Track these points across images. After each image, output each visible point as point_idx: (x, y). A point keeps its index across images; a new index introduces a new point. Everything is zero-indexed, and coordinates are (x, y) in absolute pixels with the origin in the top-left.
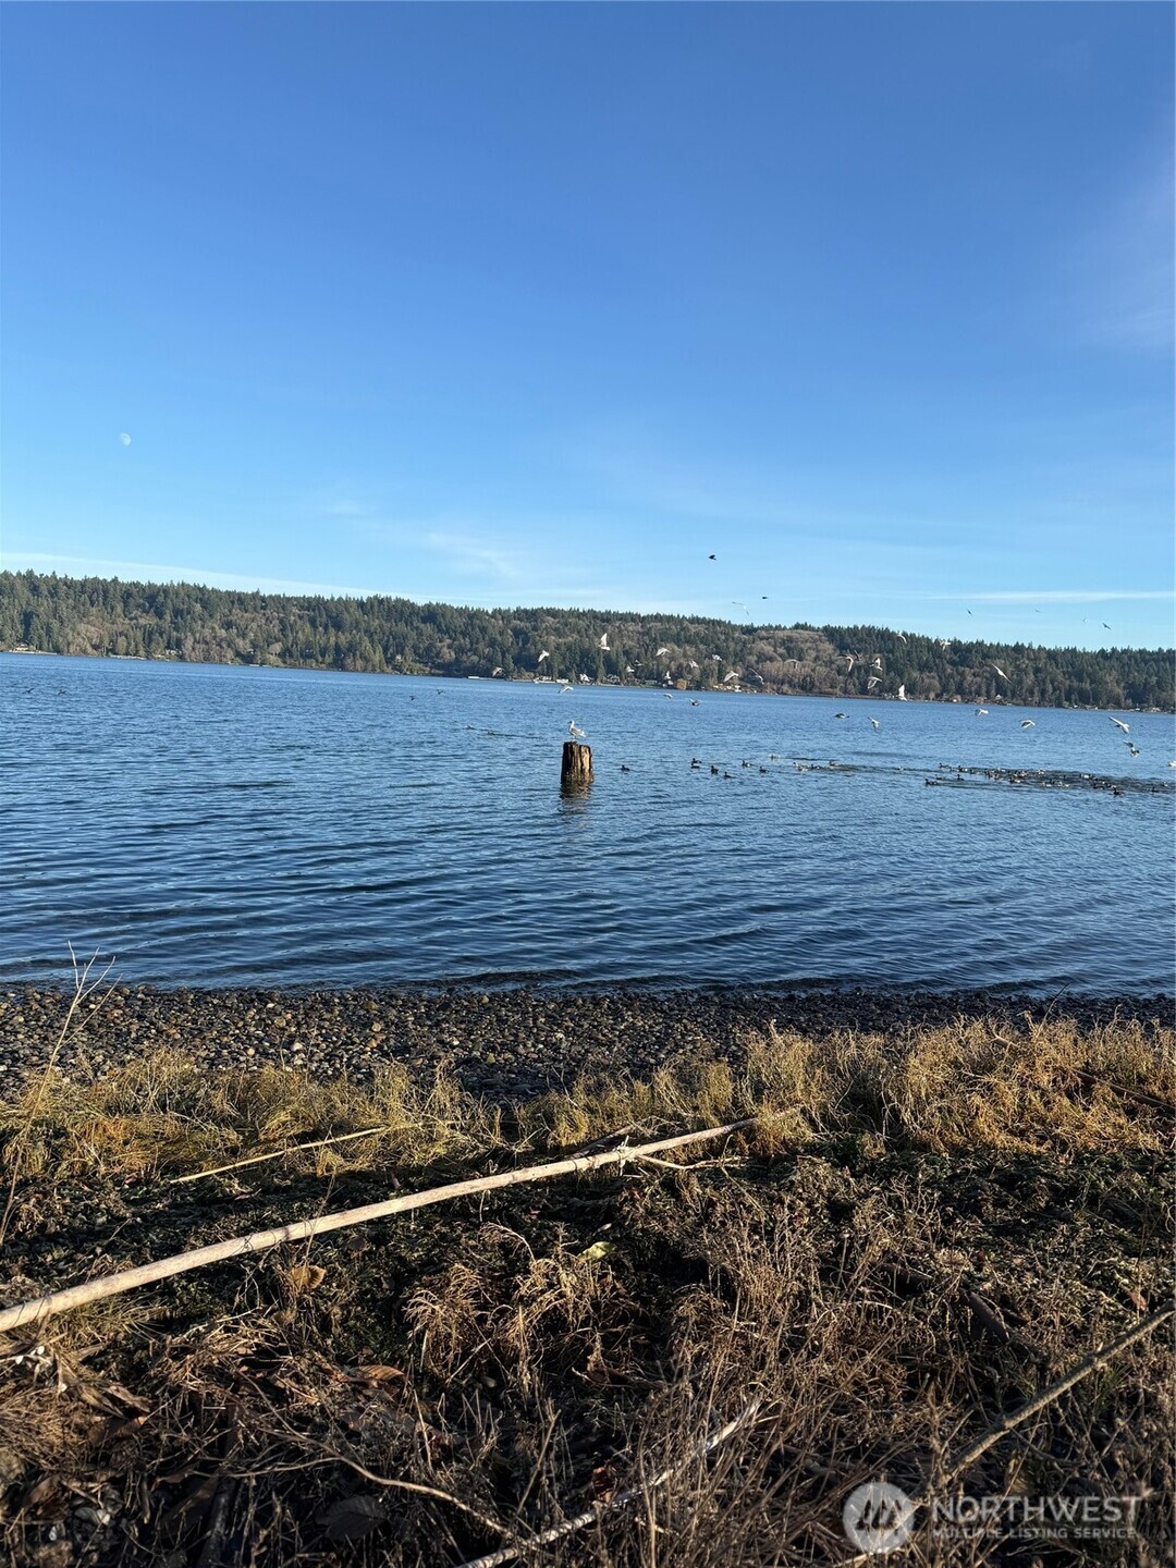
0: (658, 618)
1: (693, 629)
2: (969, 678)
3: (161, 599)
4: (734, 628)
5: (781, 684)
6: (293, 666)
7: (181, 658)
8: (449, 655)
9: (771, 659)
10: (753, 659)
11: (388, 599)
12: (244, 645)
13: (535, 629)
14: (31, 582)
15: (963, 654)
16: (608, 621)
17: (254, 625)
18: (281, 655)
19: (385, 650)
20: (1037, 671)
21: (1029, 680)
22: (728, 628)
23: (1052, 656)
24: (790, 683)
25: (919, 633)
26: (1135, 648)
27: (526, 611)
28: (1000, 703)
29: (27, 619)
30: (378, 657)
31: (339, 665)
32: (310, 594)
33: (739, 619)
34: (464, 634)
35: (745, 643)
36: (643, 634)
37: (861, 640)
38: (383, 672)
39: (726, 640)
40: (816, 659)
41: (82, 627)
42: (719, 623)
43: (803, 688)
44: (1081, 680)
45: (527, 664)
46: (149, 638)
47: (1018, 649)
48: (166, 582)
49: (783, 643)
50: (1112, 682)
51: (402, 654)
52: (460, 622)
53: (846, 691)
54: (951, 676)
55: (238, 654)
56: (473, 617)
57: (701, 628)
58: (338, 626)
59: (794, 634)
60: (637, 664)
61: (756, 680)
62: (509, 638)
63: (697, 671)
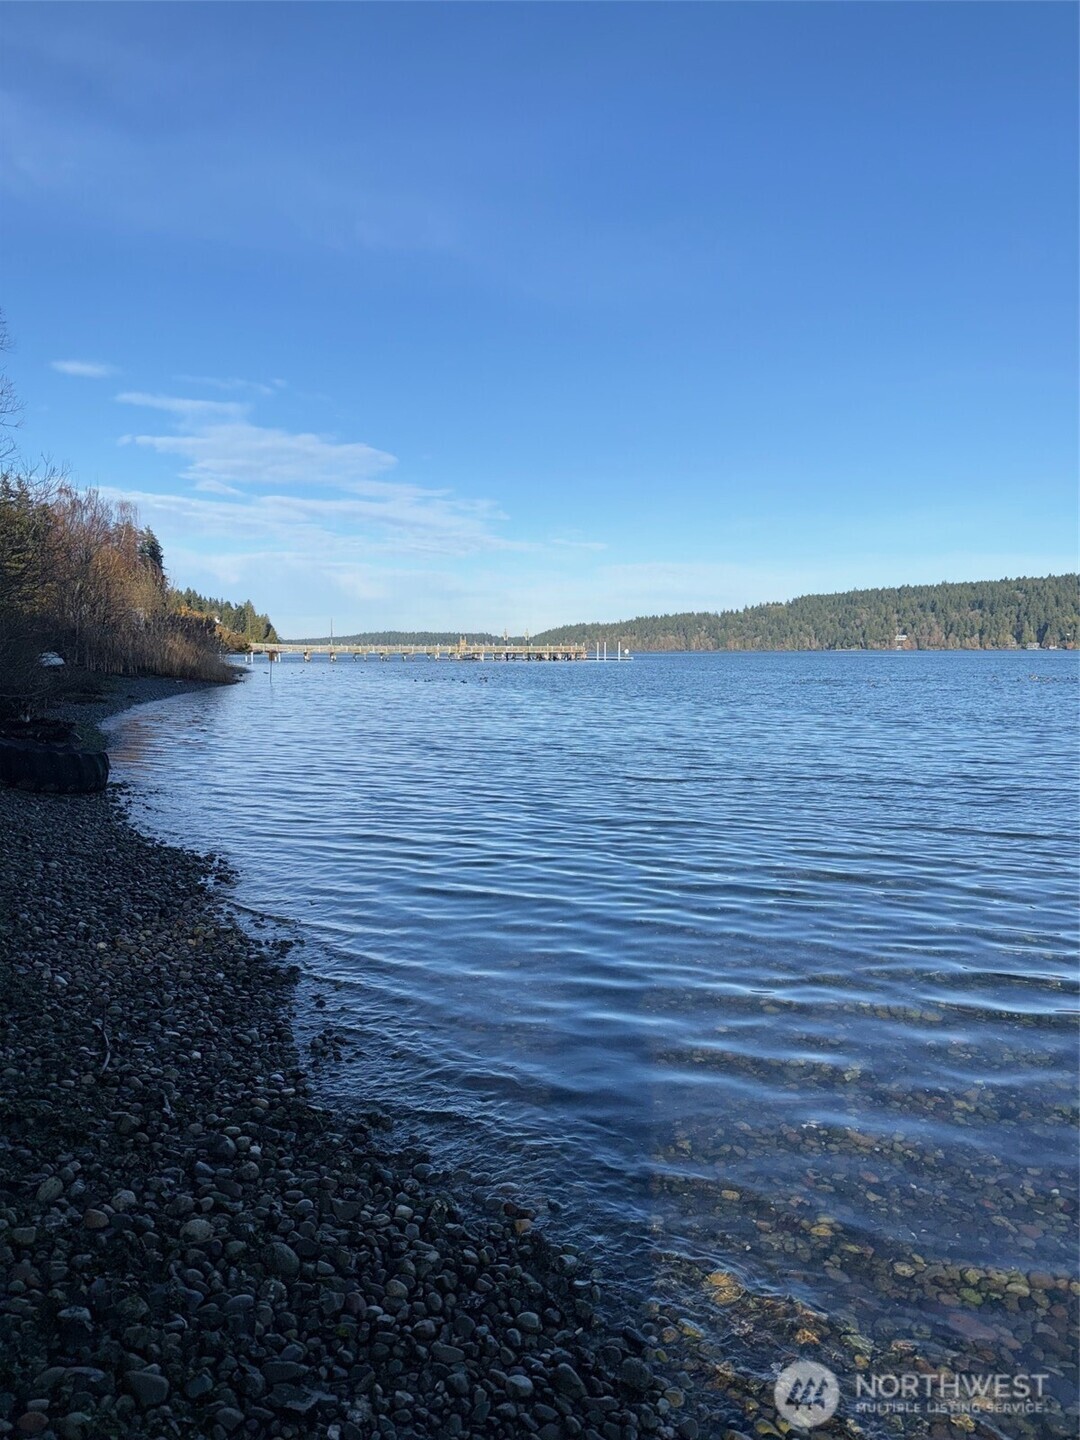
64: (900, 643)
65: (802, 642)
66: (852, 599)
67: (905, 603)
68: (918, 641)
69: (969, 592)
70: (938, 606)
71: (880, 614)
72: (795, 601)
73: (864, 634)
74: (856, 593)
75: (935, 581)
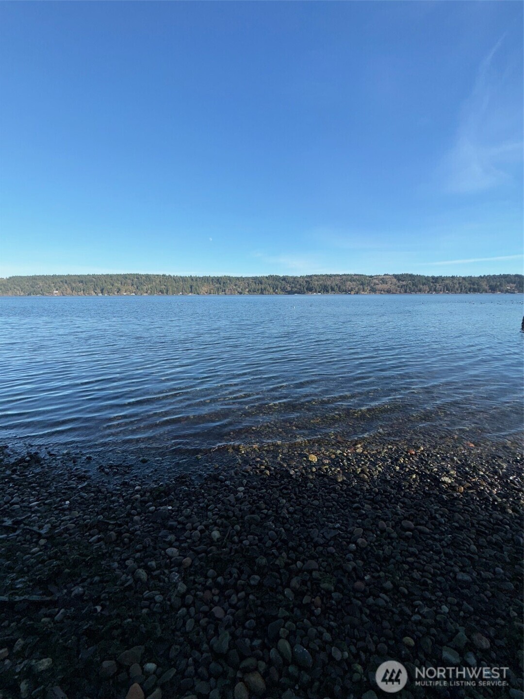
0: (345, 275)
1: (355, 277)
2: (438, 287)
3: (220, 280)
4: (367, 276)
5: (382, 291)
6: (251, 294)
7: (226, 294)
8: (289, 289)
9: (378, 284)
10: (372, 285)
11: (273, 276)
12: (239, 290)
13: (311, 280)
14: (191, 278)
15: (435, 280)
16: (331, 277)
17: (242, 285)
18: (248, 292)
19: (273, 288)
20: (459, 283)
21: (457, 286)
22: (365, 276)
23: (464, 278)
24: (384, 291)
25: (422, 274)
26: (492, 274)
27: (309, 276)
28: (447, 293)
29: (191, 287)
30: (271, 290)
31: (262, 293)
32: (254, 276)
33: (368, 274)
34: (293, 283)
35: (370, 280)
36: (341, 280)
37: (404, 278)
38: (273, 294)
39: (365, 280)
40: (391, 283)
41: (203, 288)
42: (362, 275)
43: (388, 292)
44: (474, 285)
45: (310, 290)
46: (218, 290)
47: (453, 277)
48: (221, 276)
49: (381, 280)
50: (485, 286)
51: (278, 290)
52: (292, 280)
53: (400, 292)
54: (432, 286)
55: (238, 292)
56: (295, 278)
57: (357, 277)
58: (261, 284)
59: (384, 277)
60: (339, 288)
61: (373, 290)
62: (305, 283)
63: (357, 289)
64: (56, 293)
65: (16, 293)
66: (34, 278)
67: (55, 280)
68: (62, 293)
69: (78, 278)
70: (68, 282)
71: (47, 284)
72: (10, 278)
73: (42, 290)
74: (35, 276)
75: (66, 274)
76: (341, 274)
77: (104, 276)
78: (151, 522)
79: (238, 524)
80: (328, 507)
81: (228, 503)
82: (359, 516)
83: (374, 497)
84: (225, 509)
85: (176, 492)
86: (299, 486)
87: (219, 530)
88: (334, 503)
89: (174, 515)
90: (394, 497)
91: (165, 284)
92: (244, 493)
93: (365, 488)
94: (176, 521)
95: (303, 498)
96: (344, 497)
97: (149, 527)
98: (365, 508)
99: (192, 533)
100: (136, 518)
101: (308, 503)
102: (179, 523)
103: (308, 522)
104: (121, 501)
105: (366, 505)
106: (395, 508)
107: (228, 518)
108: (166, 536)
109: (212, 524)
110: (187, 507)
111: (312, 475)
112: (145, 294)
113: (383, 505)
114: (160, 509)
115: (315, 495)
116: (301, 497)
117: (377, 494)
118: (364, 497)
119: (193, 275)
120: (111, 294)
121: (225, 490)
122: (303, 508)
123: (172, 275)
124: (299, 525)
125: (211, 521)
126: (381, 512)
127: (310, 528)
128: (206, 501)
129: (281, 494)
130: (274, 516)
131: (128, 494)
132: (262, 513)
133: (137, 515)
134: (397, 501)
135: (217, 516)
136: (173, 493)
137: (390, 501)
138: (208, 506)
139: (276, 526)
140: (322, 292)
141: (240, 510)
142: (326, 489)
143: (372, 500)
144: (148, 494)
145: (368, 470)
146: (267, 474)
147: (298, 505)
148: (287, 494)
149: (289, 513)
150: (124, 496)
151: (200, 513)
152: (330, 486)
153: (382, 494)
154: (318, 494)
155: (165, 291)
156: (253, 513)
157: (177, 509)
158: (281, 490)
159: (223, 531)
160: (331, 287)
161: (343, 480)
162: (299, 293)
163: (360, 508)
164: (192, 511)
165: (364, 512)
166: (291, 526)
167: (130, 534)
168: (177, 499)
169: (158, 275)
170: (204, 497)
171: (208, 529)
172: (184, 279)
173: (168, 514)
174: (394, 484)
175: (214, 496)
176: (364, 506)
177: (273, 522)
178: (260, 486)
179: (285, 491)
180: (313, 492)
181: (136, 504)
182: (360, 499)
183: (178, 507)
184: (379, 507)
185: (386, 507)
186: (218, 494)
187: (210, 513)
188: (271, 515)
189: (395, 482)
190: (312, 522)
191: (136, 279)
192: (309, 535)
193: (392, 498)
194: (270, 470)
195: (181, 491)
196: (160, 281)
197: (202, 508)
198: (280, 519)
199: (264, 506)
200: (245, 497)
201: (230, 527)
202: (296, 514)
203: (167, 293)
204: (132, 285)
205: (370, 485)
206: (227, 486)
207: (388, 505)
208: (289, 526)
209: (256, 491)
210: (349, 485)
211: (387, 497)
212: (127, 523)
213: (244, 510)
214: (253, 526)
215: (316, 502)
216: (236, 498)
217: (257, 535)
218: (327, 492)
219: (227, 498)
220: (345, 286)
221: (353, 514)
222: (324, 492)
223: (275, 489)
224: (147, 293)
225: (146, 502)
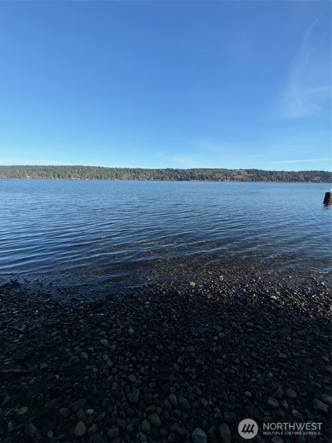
0: (215, 169)
1: (221, 171)
2: (273, 178)
3: (135, 171)
4: (229, 170)
5: (238, 180)
6: (155, 180)
7: (139, 180)
8: (179, 177)
9: (236, 175)
10: (232, 175)
11: (169, 168)
12: (148, 177)
13: (194, 172)
14: (117, 169)
15: (271, 173)
16: (206, 170)
17: (149, 174)
18: (153, 179)
19: (169, 177)
20: (286, 176)
21: (285, 177)
22: (227, 170)
23: (289, 173)
24: (239, 180)
25: (263, 170)
27: (192, 169)
28: (279, 182)
29: (117, 175)
30: (168, 178)
31: (162, 180)
32: (157, 168)
34: (182, 173)
35: (231, 173)
36: (212, 172)
37: (252, 171)
38: (169, 180)
39: (227, 172)
40: (244, 175)
41: (124, 176)
42: (226, 169)
43: (241, 180)
44: (295, 177)
45: (193, 178)
46: (134, 177)
47: (282, 172)
48: (136, 168)
49: (238, 172)
50: (302, 177)
51: (172, 177)
52: (181, 171)
53: (249, 181)
54: (269, 177)
55: (147, 179)
56: (183, 170)
57: (223, 171)
58: (162, 173)
59: (240, 171)
60: (211, 177)
61: (233, 179)
62: (189, 174)
63: (222, 178)
64: (28, 178)
65: (2, 177)
66: (14, 167)
67: (28, 169)
68: (32, 177)
69: (42, 167)
70: (36, 170)
71: (22, 171)
75: (34, 165)
76: (212, 168)
77: (60, 166)
78: (91, 323)
79: (145, 324)
80: (201, 314)
81: (139, 311)
82: (220, 319)
83: (230, 308)
84: (137, 315)
85: (107, 304)
86: (183, 301)
87: (133, 328)
88: (205, 311)
89: (105, 319)
90: (242, 308)
91: (100, 172)
92: (149, 306)
93: (224, 303)
94: (106, 323)
95: (186, 308)
96: (211, 308)
97: (89, 327)
98: (224, 315)
99: (116, 330)
100: (81, 321)
101: (189, 311)
102: (109, 324)
103: (189, 323)
104: (72, 310)
105: (225, 313)
106: (242, 314)
107: (139, 321)
108: (100, 332)
109: (129, 324)
110: (113, 314)
111: (192, 294)
112: (87, 179)
113: (235, 313)
114: (96, 315)
115: (194, 307)
116: (185, 308)
117: (232, 306)
118: (224, 308)
119: (118, 167)
120: (64, 179)
121: (137, 304)
122: (186, 315)
123: (104, 167)
124: (183, 325)
125: (128, 322)
126: (234, 317)
127: (190, 327)
128: (125, 310)
129: (172, 306)
130: (168, 319)
131: (76, 306)
132: (161, 318)
133: (81, 319)
134: (244, 310)
135: (132, 320)
136: (104, 306)
137: (239, 311)
138: (126, 313)
139: (169, 326)
140: (200, 179)
141: (147, 316)
142: (200, 303)
143: (228, 309)
144: (89, 306)
145: (226, 291)
146: (164, 294)
147: (183, 313)
148: (176, 306)
149: (177, 317)
150: (74, 307)
151: (121, 318)
152: (203, 301)
153: (234, 306)
154: (196, 306)
155: (99, 177)
156: (155, 317)
157: (107, 315)
158: (172, 303)
159: (135, 329)
160: (206, 177)
161: (211, 298)
162: (186, 180)
163: (221, 315)
164: (116, 316)
165: (223, 317)
166: (178, 325)
167: (78, 331)
168: (107, 310)
169: (95, 167)
170: (124, 308)
171: (126, 328)
172: (112, 170)
173: (101, 318)
174: (242, 300)
175: (131, 307)
176: (223, 313)
177: (167, 323)
178: (159, 301)
179: (175, 304)
180: (193, 304)
181: (82, 312)
182: (221, 309)
183: (108, 314)
184: (232, 314)
185: (237, 314)
186: (133, 306)
187: (128, 318)
188: (166, 319)
189: (243, 299)
190: (191, 323)
191: (81, 169)
192: (189, 331)
193: (240, 309)
194: (166, 291)
195: (109, 304)
196: (97, 171)
197: (123, 314)
198: (172, 321)
199: (161, 313)
200: (150, 308)
201: (141, 326)
202: (181, 318)
203: (101, 179)
204: (78, 173)
205: (227, 301)
206: (139, 301)
207: (238, 312)
208: (177, 325)
209: (157, 304)
210: (215, 300)
211: (237, 308)
212: (75, 324)
213: (149, 316)
214: (155, 326)
215: (194, 311)
216: (144, 308)
217: (157, 331)
218: (201, 305)
219: (139, 309)
220: (215, 176)
221: (217, 318)
222: (199, 305)
223: (168, 303)
224: (88, 178)
225: (87, 311)
